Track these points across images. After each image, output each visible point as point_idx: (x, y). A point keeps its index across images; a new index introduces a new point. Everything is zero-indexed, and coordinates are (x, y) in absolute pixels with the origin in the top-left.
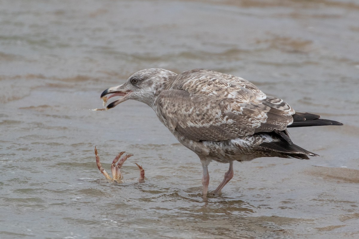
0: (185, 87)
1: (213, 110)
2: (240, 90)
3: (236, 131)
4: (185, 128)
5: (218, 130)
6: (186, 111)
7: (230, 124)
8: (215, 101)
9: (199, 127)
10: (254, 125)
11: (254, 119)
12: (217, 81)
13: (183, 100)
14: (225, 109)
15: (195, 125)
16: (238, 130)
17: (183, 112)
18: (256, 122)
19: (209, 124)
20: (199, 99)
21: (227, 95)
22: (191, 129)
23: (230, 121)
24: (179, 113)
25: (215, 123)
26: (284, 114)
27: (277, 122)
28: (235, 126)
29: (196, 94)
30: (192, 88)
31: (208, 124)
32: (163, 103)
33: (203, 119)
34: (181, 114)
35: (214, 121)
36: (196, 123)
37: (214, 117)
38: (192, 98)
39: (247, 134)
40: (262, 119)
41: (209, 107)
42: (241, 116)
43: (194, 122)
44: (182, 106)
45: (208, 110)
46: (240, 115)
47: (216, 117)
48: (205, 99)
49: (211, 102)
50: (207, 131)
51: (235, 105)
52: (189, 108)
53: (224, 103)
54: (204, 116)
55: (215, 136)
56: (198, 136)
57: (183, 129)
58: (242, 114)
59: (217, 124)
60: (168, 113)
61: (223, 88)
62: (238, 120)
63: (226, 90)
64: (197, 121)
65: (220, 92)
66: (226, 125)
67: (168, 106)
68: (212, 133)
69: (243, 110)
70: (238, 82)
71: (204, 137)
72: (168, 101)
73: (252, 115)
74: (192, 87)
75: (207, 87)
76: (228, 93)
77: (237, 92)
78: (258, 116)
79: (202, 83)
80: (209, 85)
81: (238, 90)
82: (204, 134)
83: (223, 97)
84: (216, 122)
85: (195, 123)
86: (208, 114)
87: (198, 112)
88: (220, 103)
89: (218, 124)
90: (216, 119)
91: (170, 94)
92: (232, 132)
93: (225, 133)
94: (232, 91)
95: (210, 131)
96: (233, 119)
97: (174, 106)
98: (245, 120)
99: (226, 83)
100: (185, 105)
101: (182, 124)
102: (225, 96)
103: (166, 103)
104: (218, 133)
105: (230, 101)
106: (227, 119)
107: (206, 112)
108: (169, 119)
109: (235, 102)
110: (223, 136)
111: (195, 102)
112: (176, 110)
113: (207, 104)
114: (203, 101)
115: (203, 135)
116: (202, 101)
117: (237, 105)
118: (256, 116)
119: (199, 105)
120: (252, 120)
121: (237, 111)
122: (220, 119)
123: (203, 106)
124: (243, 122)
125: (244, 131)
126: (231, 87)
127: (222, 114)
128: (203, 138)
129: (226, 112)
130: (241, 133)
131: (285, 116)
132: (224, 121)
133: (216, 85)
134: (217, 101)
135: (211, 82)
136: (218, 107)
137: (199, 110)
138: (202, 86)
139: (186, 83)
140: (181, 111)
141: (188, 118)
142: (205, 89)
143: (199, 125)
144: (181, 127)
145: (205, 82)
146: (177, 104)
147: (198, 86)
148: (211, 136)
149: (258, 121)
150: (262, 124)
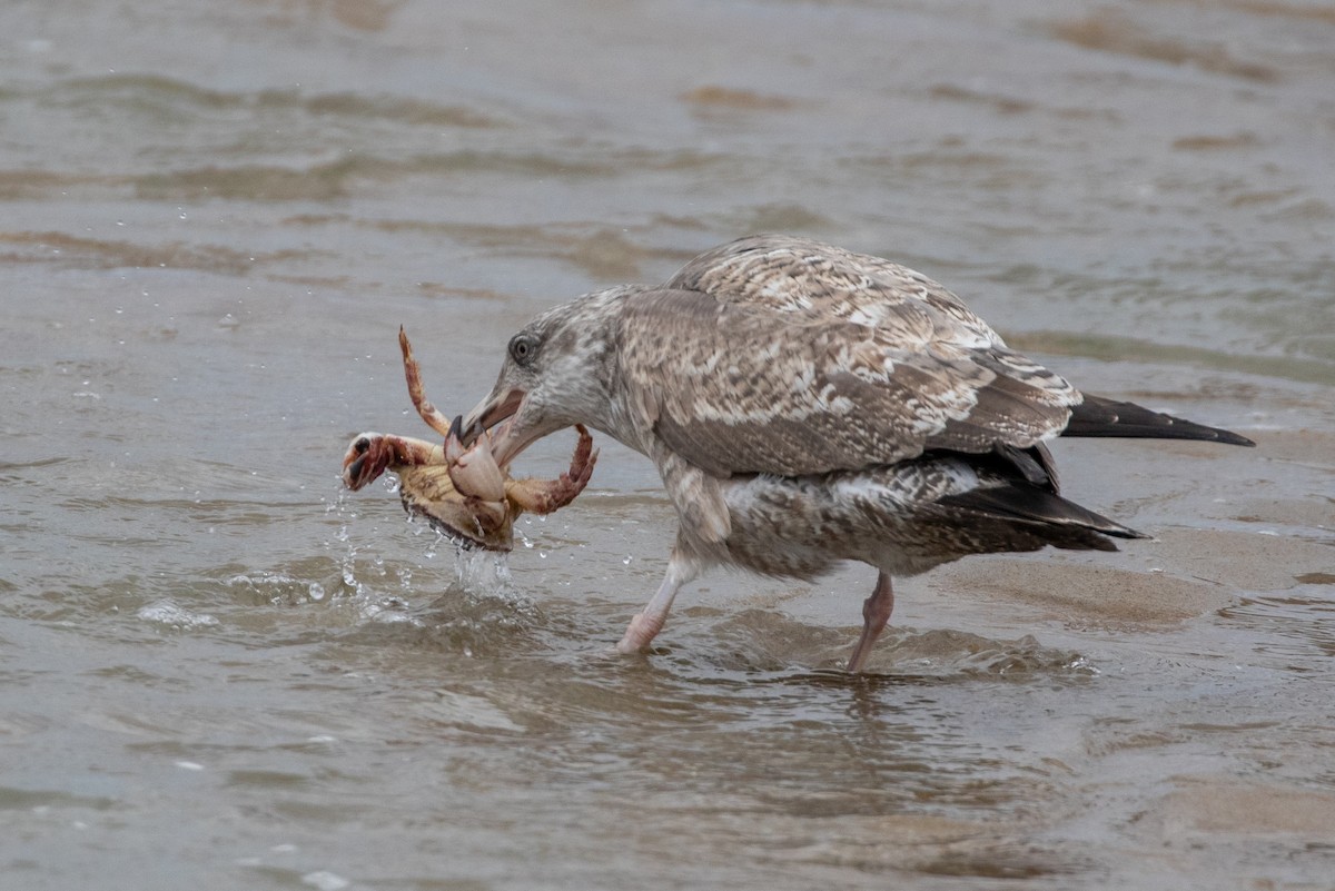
0: (709, 282)
1: (786, 362)
2: (901, 302)
3: (858, 442)
4: (688, 426)
5: (797, 435)
6: (697, 364)
7: (840, 415)
8: (801, 332)
9: (732, 424)
10: (920, 426)
11: (928, 402)
12: (826, 266)
13: (692, 324)
14: (829, 362)
15: (719, 416)
16: (864, 438)
17: (686, 366)
18: (930, 415)
19: (770, 414)
20: (744, 322)
21: (848, 313)
22: (705, 428)
23: (842, 404)
24: (670, 370)
25: (789, 410)
26: (1040, 400)
27: (1008, 421)
28: (858, 422)
29: (738, 305)
30: (732, 285)
31: (766, 411)
32: (626, 335)
33: (749, 393)
34: (678, 372)
35: (785, 402)
36: (726, 408)
37: (787, 387)
38: (722, 319)
39: (895, 454)
40: (955, 406)
41: (774, 350)
42: (880, 389)
43: (717, 405)
44: (685, 345)
45: (769, 362)
46: (880, 384)
47: (793, 389)
48: (767, 322)
49: (787, 334)
50: (760, 437)
51: (867, 351)
52: (706, 354)
53: (831, 338)
54: (753, 384)
55: (786, 456)
56: (729, 455)
57: (678, 427)
58: (886, 380)
59: (796, 412)
60: (634, 369)
61: (840, 288)
62: (867, 400)
63: (850, 297)
64: (727, 402)
65: (826, 301)
66: (826, 416)
67: (640, 343)
68: (777, 445)
69: (892, 370)
70: (904, 279)
71: (748, 460)
72: (643, 329)
73: (923, 389)
74: (733, 281)
75: (782, 283)
76: (855, 308)
77: (891, 307)
78: (944, 395)
79: (772, 267)
80: (793, 275)
81: (894, 303)
82: (750, 448)
83: (832, 317)
84: (794, 406)
85: (721, 408)
86: (770, 376)
87: (735, 370)
88: (814, 341)
89: (800, 414)
90: (793, 395)
91: (654, 303)
92: (844, 445)
93: (822, 447)
94: (868, 303)
95: (771, 438)
96: (850, 398)
97: (658, 343)
98: (894, 402)
99: (857, 276)
100: (696, 341)
101: (676, 408)
102: (841, 316)
103: (634, 333)
104: (796, 445)
105: (854, 335)
106: (831, 397)
107: (764, 371)
108: (637, 391)
109: (870, 342)
110: (813, 457)
111: (730, 331)
112: (663, 357)
113: (770, 340)
114: (760, 331)
115: (746, 451)
116: (754, 331)
117: (875, 349)
118: (937, 394)
119: (742, 344)
120: (916, 407)
121: (872, 369)
122: (808, 397)
123: (756, 347)
124: (885, 411)
125: (885, 442)
126: (871, 288)
127: (816, 377)
128: (745, 462)
129: (831, 369)
130: (875, 451)
131: (1042, 406)
132: (821, 404)
133: (818, 277)
134: (808, 330)
135: (801, 268)
136: (808, 352)
137: (740, 362)
138: (767, 277)
139: (715, 269)
140: (679, 363)
141: (699, 390)
142: (775, 287)
143: (734, 415)
144: (674, 421)
145: (781, 266)
146: (668, 339)
147: (753, 276)
148: (771, 455)
149: (939, 411)
150: (950, 422)
